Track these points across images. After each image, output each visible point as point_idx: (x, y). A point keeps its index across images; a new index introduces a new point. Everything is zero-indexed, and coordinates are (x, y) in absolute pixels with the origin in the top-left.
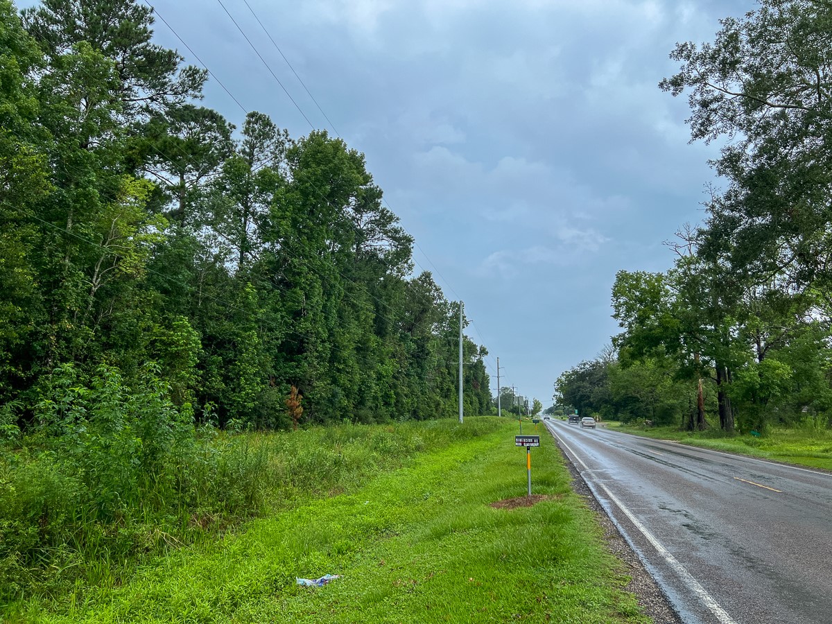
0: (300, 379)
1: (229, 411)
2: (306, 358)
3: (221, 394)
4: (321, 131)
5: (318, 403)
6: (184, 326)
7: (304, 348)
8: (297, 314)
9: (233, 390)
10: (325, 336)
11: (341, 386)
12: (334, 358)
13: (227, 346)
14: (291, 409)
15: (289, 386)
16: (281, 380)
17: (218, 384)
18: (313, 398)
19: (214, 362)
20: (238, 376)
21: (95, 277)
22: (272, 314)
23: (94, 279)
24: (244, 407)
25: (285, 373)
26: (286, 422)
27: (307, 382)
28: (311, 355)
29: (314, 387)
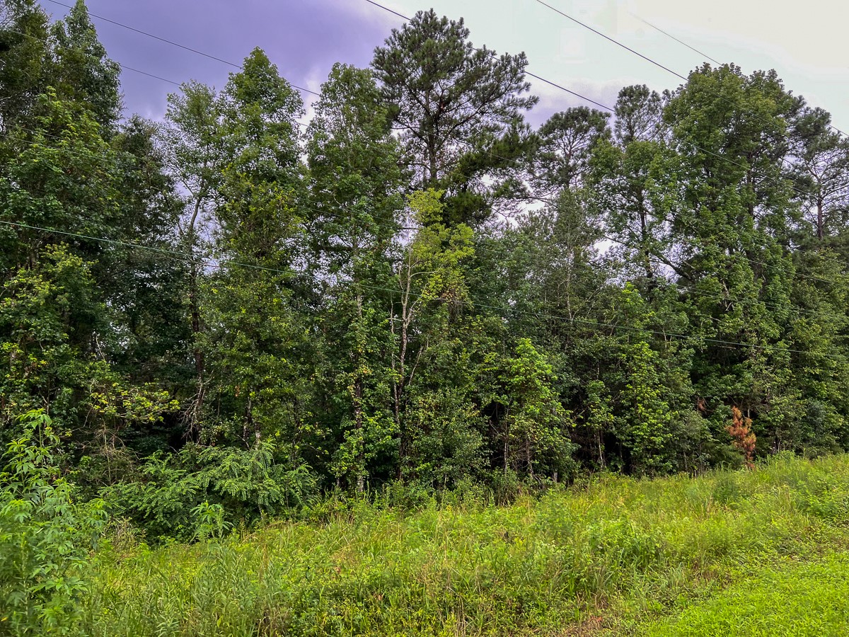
0: (747, 397)
1: (632, 449)
2: (749, 367)
3: (614, 429)
4: (701, 65)
5: (785, 427)
6: (526, 351)
7: (743, 353)
8: (718, 311)
9: (630, 422)
10: (775, 332)
11: (827, 399)
12: (798, 361)
13: (613, 366)
14: (738, 438)
15: (728, 407)
16: (716, 400)
17: (602, 415)
18: (774, 421)
19: (595, 389)
20: (634, 402)
21: (404, 312)
22: (674, 316)
23: (404, 315)
24: (651, 442)
25: (721, 391)
26: (734, 456)
27: (759, 400)
28: (757, 362)
29: (772, 406)
